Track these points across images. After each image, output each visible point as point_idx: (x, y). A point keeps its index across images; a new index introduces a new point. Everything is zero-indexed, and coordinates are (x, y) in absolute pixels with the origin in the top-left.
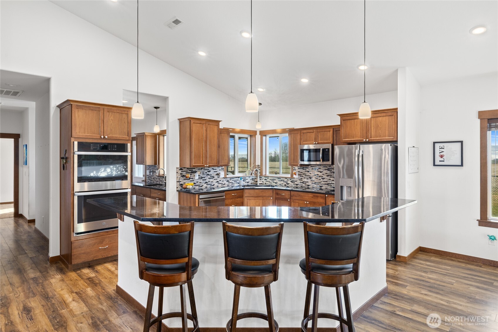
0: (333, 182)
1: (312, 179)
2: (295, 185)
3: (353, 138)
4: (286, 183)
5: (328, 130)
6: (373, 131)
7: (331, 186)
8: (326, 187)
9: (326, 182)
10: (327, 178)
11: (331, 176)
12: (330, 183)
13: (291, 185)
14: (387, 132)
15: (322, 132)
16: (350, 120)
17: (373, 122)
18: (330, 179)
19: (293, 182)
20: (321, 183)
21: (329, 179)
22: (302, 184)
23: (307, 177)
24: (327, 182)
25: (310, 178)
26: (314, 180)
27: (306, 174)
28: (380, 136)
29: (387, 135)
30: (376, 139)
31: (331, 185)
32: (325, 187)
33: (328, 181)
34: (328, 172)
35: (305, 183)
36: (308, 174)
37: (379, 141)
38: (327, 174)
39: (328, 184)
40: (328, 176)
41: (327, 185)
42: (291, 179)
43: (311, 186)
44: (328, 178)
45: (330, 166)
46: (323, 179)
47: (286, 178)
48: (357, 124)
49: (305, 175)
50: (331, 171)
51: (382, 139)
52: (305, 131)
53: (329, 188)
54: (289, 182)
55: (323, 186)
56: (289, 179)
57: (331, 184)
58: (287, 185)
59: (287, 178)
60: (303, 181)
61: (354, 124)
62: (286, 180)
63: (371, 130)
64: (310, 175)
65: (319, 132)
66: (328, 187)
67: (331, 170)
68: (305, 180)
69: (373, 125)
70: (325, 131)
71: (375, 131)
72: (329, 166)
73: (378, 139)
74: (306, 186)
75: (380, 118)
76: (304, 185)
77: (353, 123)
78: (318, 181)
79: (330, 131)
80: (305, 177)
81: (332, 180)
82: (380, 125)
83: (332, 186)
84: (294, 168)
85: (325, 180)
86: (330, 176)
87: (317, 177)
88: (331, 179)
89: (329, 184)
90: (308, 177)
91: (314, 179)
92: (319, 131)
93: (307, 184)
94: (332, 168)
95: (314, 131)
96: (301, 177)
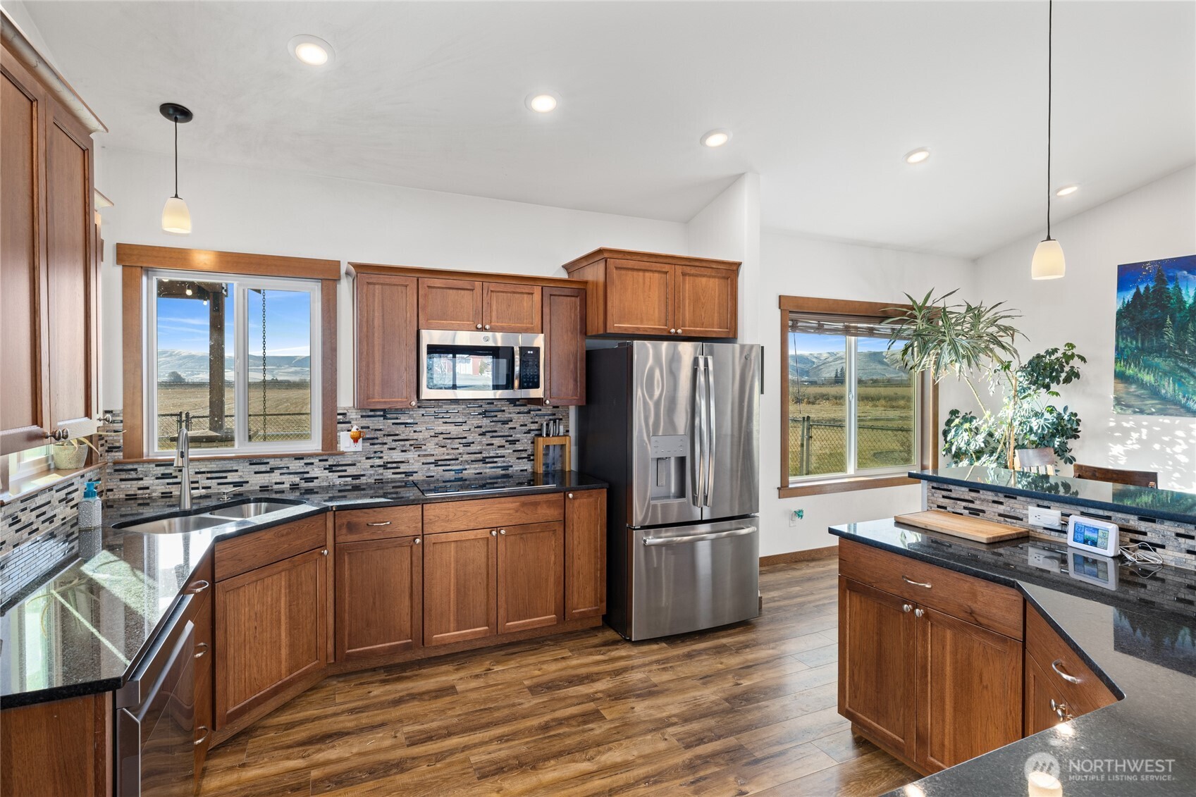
0: (501, 452)
1: (425, 450)
2: (350, 479)
3: (642, 322)
4: (296, 479)
5: (527, 289)
6: (687, 308)
7: (495, 465)
8: (478, 471)
9: (479, 455)
10: (481, 442)
11: (495, 434)
12: (491, 455)
13: (325, 484)
14: (716, 315)
15: (506, 292)
16: (633, 269)
17: (687, 285)
18: (492, 444)
19: (334, 469)
20: (461, 459)
21: (488, 445)
22: (381, 470)
23: (404, 446)
24: (481, 453)
25: (418, 447)
26: (432, 453)
27: (397, 435)
28: (703, 324)
29: (715, 323)
30: (695, 331)
31: (496, 462)
32: (475, 469)
33: (485, 450)
34: (486, 422)
35: (394, 465)
36: (404, 432)
37: (701, 335)
38: (481, 427)
39: (484, 460)
40: (483, 434)
41: (481, 465)
42: (325, 458)
43: (420, 474)
44: (486, 440)
45: (493, 403)
46: (468, 445)
47: (299, 457)
48: (650, 286)
49: (396, 438)
50: (494, 419)
51: (706, 331)
52: (437, 282)
53: (488, 470)
54: (316, 471)
55: (467, 467)
56: (315, 461)
57: (495, 460)
58: (304, 485)
59: (303, 459)
60: (386, 458)
61: (644, 283)
62: (296, 466)
63: (684, 306)
64: (415, 436)
65: (492, 291)
66: (486, 468)
67: (493, 414)
68: (397, 456)
69: (687, 295)
70: (514, 293)
71: (692, 310)
72: (489, 404)
73: (700, 332)
74: (399, 476)
75: (704, 280)
76: (388, 474)
77: (641, 280)
78: (448, 454)
79: (532, 294)
80: (394, 444)
81: (499, 447)
82: (702, 298)
83: (499, 465)
84: (339, 417)
85: (473, 448)
86: (491, 434)
87: (443, 442)
88: (492, 442)
89: (487, 460)
90: (408, 443)
91: (431, 447)
92: (493, 287)
93: (403, 468)
94: (496, 409)
95: (474, 286)
96: (377, 447)
